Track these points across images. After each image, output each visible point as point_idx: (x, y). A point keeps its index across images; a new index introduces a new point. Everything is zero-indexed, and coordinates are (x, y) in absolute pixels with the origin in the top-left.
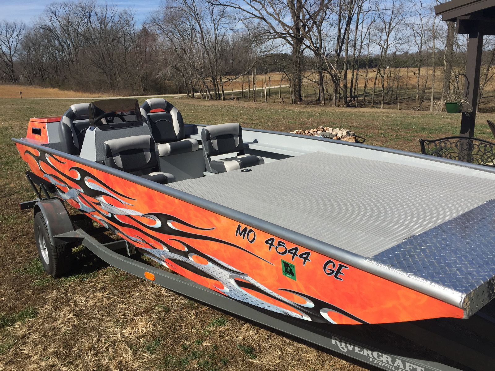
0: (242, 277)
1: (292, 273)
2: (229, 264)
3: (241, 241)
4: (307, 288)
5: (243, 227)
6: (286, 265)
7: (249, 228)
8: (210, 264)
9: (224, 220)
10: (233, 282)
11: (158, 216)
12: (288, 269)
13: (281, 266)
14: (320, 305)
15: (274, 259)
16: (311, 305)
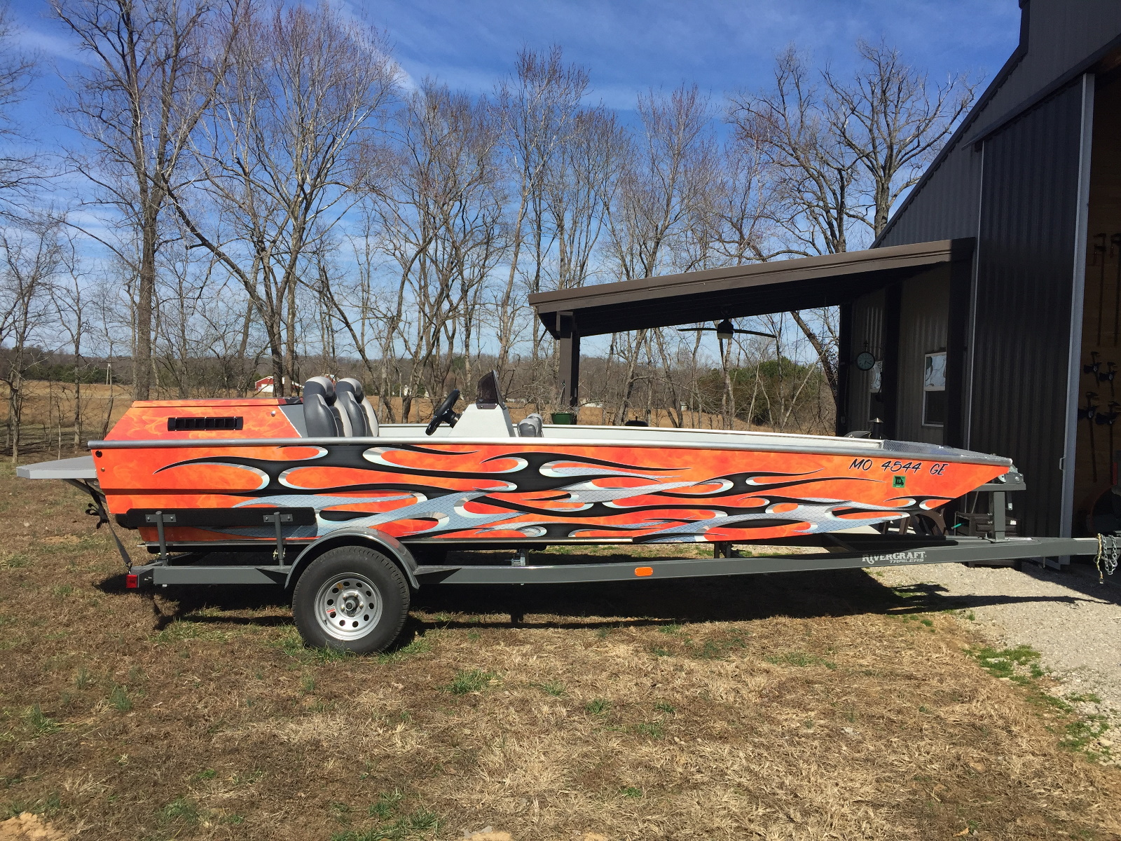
0: (843, 505)
1: (902, 483)
2: (831, 497)
3: (855, 472)
4: (912, 491)
5: (860, 459)
6: (897, 478)
7: (866, 459)
8: (801, 507)
9: (837, 459)
10: (829, 516)
11: (728, 478)
12: (899, 481)
13: (893, 481)
14: (919, 499)
15: (886, 477)
16: (913, 502)
